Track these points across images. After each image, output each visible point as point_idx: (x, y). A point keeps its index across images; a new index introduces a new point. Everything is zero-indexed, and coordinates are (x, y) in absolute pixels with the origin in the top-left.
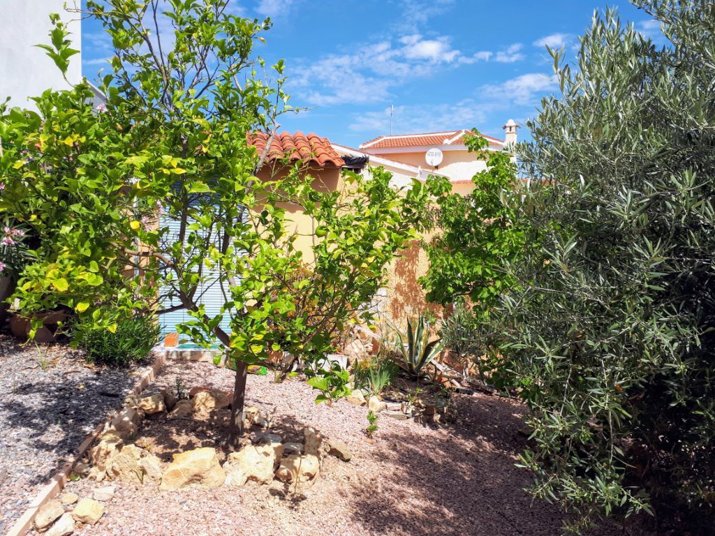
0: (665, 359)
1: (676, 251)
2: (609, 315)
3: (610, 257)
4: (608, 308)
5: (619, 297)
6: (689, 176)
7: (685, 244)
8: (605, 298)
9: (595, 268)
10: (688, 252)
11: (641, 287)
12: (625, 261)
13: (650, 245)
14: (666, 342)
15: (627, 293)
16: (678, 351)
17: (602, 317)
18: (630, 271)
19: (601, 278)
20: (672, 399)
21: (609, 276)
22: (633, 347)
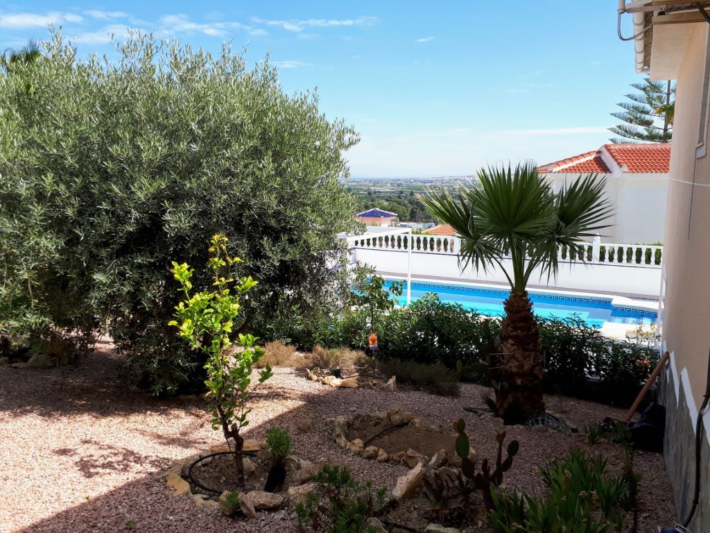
0: (50, 253)
1: (51, 206)
2: (22, 238)
3: (19, 209)
4: (22, 235)
5: (26, 229)
6: (50, 176)
7: (55, 202)
8: (19, 231)
9: (12, 216)
10: (58, 206)
11: (36, 224)
12: (26, 211)
13: (36, 205)
14: (50, 246)
15: (30, 227)
16: (56, 249)
17: (19, 239)
18: (30, 217)
19: (16, 221)
20: (58, 273)
21: (20, 219)
22: (35, 250)
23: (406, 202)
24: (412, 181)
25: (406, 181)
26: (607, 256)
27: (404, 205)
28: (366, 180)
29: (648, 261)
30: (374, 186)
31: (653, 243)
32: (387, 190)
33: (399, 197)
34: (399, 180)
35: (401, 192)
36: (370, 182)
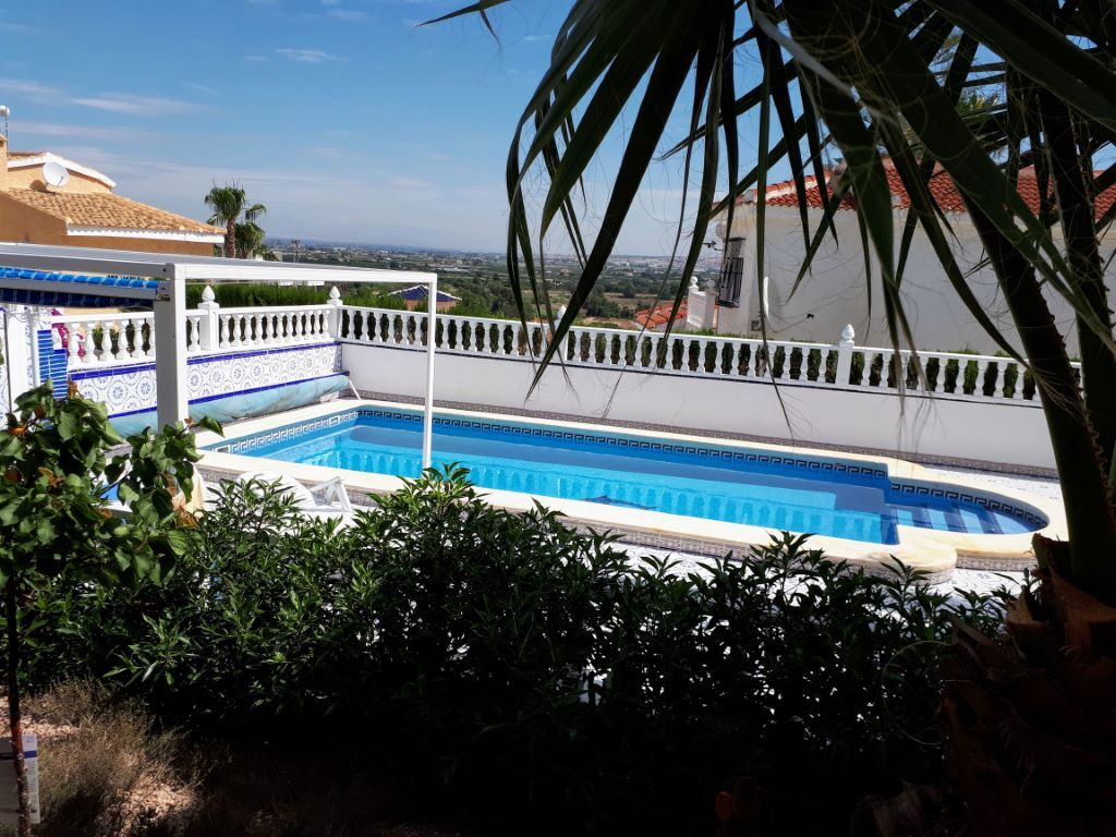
23: (486, 290)
24: (497, 257)
25: (488, 257)
26: (866, 374)
27: (484, 295)
28: (422, 252)
29: (950, 386)
30: (436, 261)
31: (958, 350)
32: (456, 269)
33: (475, 281)
34: (476, 255)
35: (479, 275)
36: (430, 255)
